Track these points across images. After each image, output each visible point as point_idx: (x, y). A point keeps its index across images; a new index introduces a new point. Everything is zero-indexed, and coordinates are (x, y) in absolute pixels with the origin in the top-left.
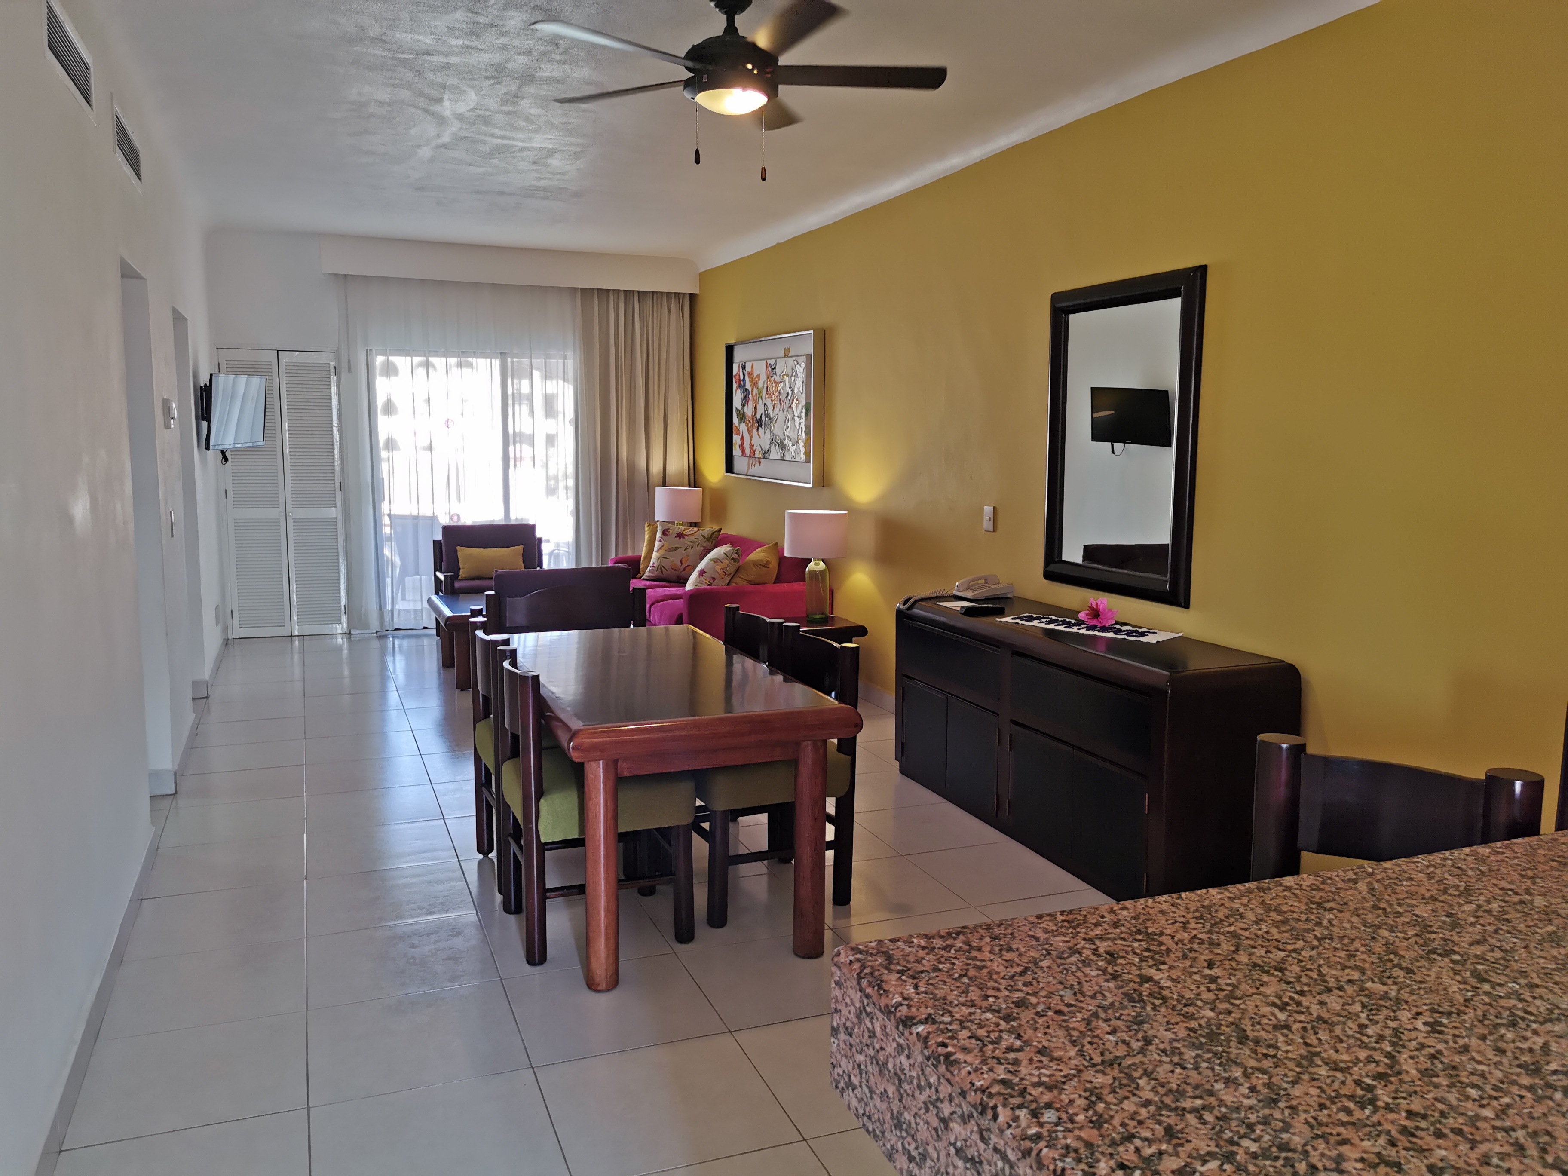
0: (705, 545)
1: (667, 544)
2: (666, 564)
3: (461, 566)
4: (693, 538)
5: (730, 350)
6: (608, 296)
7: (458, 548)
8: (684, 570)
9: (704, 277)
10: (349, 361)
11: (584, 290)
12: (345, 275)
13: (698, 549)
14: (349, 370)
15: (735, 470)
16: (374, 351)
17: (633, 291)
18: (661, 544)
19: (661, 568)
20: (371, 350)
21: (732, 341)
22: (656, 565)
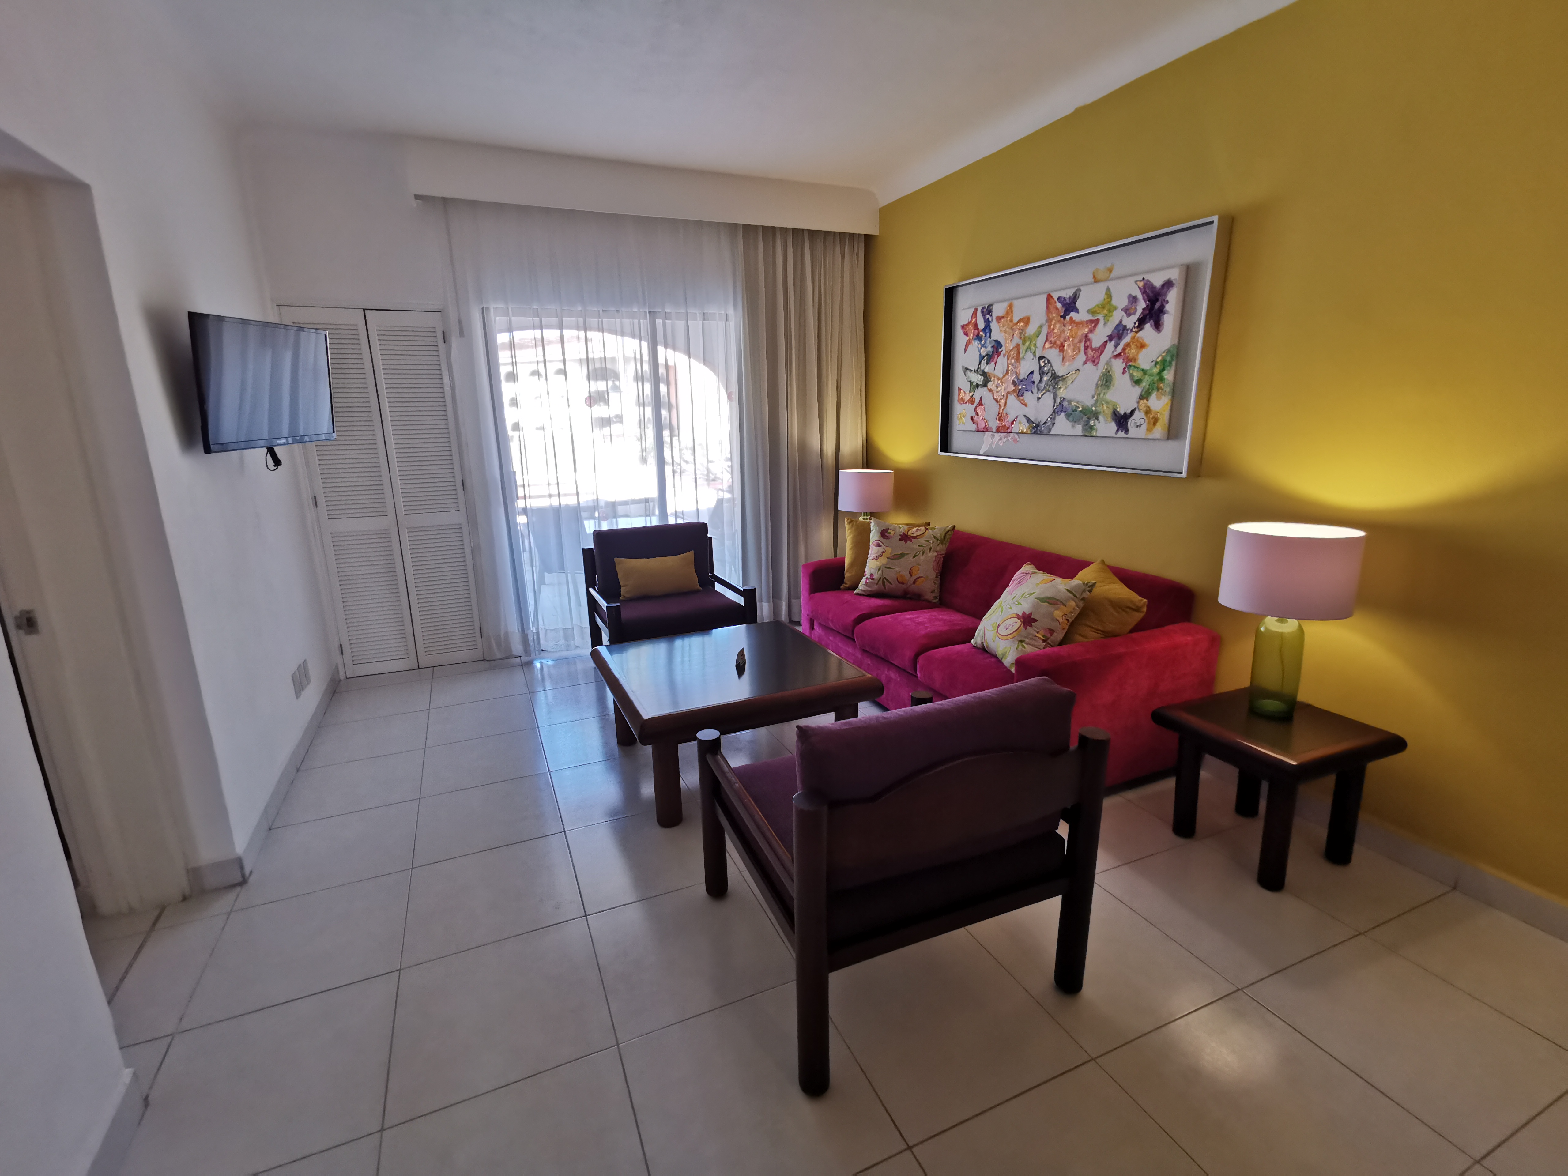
0: (938, 549)
1: (889, 550)
2: (891, 575)
3: (621, 583)
4: (922, 541)
5: (950, 294)
6: (774, 235)
7: (617, 560)
8: (914, 583)
9: (886, 213)
10: (460, 322)
11: (747, 228)
12: (444, 200)
13: (930, 554)
14: (461, 333)
15: (954, 449)
16: (492, 310)
17: (803, 230)
18: (881, 549)
19: (883, 580)
20: (488, 309)
21: (951, 283)
22: (876, 576)
